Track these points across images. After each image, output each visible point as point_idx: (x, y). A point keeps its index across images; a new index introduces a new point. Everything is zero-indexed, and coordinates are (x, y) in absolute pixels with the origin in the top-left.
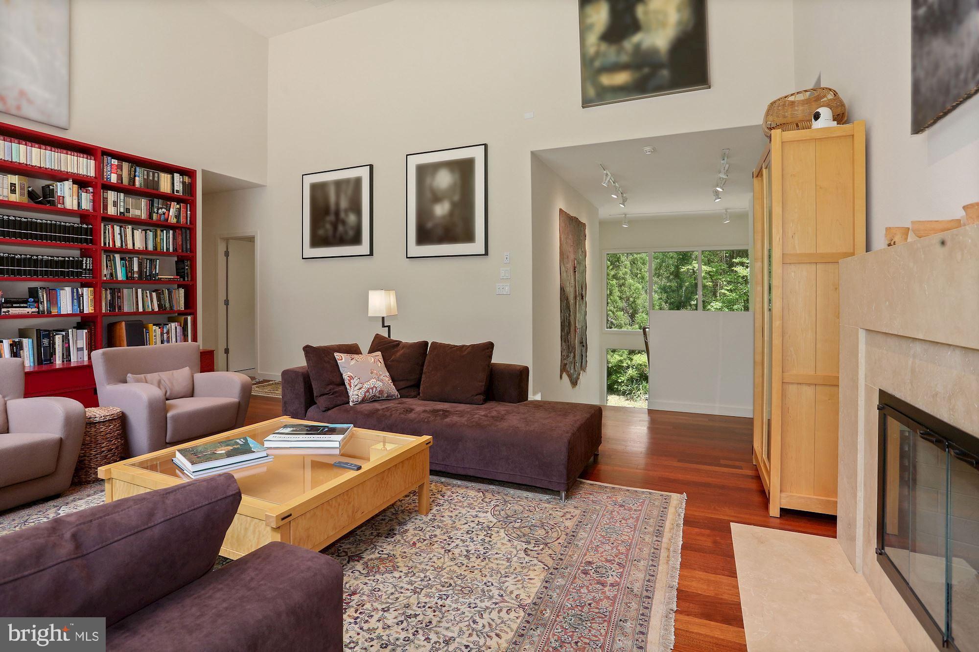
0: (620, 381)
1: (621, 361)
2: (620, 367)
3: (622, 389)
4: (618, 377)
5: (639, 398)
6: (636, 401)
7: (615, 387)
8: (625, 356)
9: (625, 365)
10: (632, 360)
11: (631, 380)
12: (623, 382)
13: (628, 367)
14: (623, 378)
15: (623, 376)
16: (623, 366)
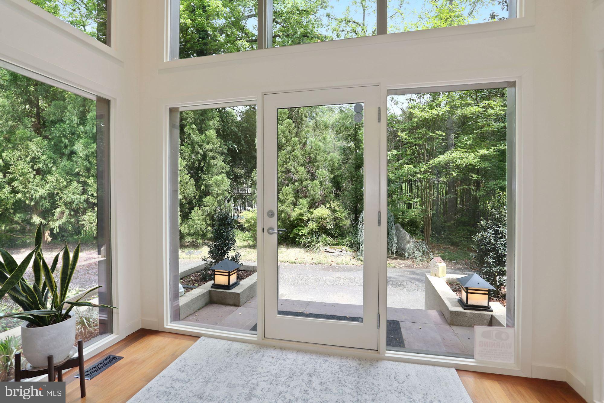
0: (301, 234)
1: (302, 215)
2: (302, 220)
3: (302, 242)
4: (299, 230)
5: (318, 250)
6: (315, 253)
7: (296, 240)
8: (305, 210)
9: (305, 218)
10: (312, 213)
11: (311, 232)
12: (303, 235)
13: (308, 220)
14: (304, 231)
15: (304, 229)
16: (303, 220)
